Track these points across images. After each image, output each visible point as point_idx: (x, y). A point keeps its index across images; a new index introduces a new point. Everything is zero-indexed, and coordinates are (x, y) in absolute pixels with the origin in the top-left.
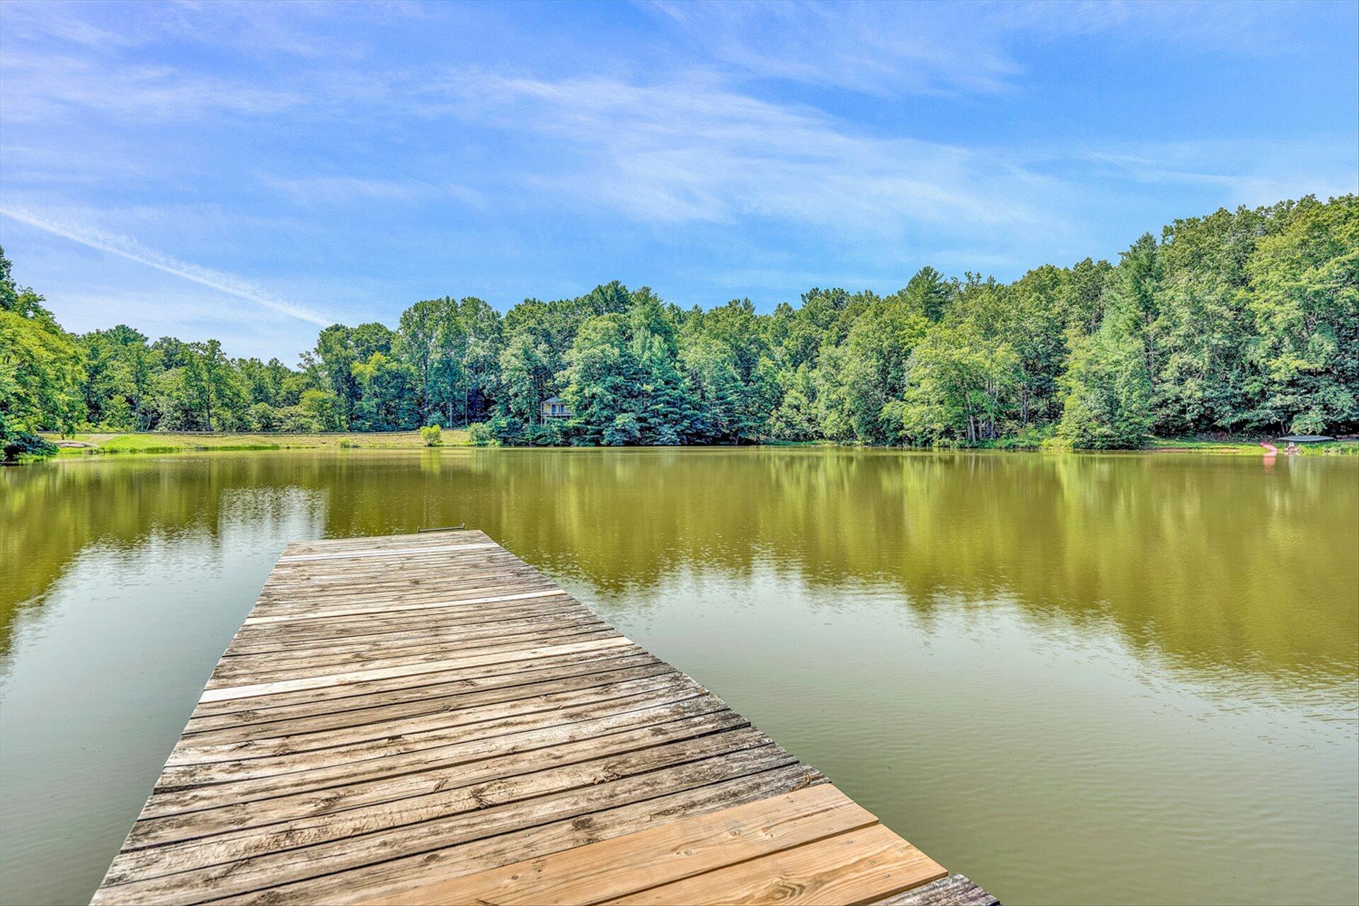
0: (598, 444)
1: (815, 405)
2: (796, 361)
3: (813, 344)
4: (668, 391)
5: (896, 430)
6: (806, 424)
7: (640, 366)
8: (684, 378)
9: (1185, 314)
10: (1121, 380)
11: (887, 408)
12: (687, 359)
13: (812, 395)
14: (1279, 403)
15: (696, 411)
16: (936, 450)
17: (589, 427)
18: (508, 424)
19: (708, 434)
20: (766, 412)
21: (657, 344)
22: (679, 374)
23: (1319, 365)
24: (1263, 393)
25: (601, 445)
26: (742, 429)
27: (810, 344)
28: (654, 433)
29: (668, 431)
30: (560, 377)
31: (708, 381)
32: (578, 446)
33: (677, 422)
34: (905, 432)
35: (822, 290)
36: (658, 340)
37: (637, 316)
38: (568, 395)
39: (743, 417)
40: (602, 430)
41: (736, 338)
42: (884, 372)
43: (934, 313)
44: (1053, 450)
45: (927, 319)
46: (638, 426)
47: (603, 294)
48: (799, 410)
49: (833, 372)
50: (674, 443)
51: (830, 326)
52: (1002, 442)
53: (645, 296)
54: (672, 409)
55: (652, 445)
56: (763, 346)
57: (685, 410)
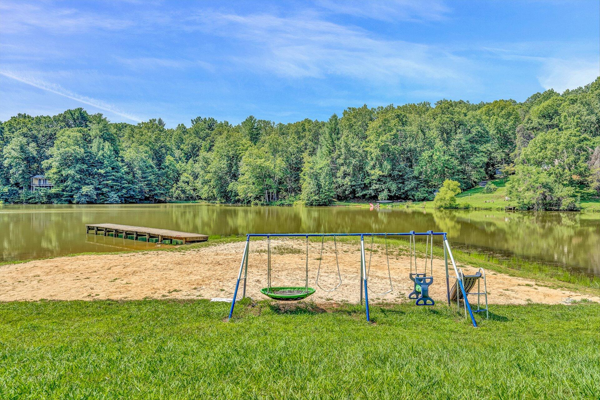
0: (70, 202)
1: (197, 181)
2: (188, 156)
3: (197, 148)
4: (114, 173)
5: (235, 196)
6: (192, 192)
7: (97, 159)
8: (123, 166)
9: (343, 150)
10: (322, 177)
11: (231, 185)
12: (125, 156)
13: (196, 177)
14: (374, 188)
15: (130, 185)
16: (253, 206)
17: (65, 193)
18: (9, 190)
19: (137, 197)
20: (170, 185)
21: (107, 147)
22: (120, 164)
23: (386, 173)
24: (370, 183)
25: (73, 203)
26: (156, 194)
27: (195, 148)
28: (105, 196)
29: (114, 196)
30: (45, 164)
31: (137, 168)
32: (57, 204)
33: (119, 191)
34: (239, 197)
35: (203, 118)
36: (107, 144)
37: (94, 130)
38: (50, 174)
39: (157, 188)
40: (73, 195)
41: (152, 145)
42: (230, 166)
43: (255, 138)
44: (298, 206)
45: (250, 142)
46: (95, 193)
47: (72, 115)
48: (188, 184)
49: (205, 165)
50: (117, 203)
51: (206, 139)
52: (279, 202)
53: (99, 118)
54: (116, 183)
55: (104, 203)
56: (168, 149)
57: (123, 184)
